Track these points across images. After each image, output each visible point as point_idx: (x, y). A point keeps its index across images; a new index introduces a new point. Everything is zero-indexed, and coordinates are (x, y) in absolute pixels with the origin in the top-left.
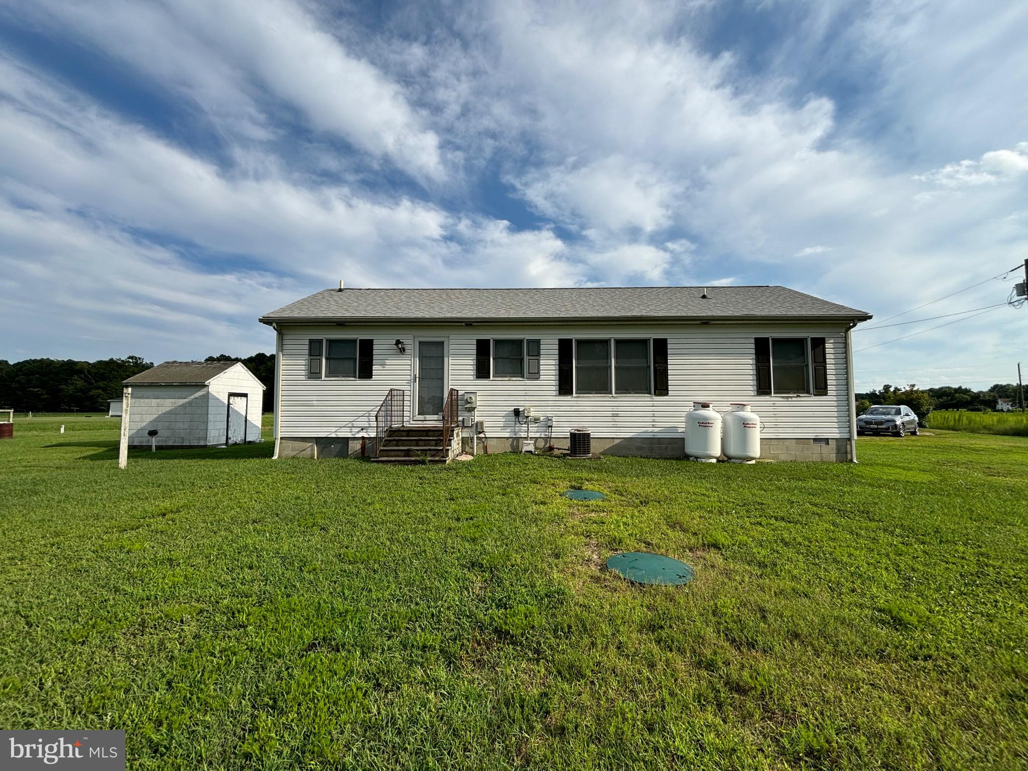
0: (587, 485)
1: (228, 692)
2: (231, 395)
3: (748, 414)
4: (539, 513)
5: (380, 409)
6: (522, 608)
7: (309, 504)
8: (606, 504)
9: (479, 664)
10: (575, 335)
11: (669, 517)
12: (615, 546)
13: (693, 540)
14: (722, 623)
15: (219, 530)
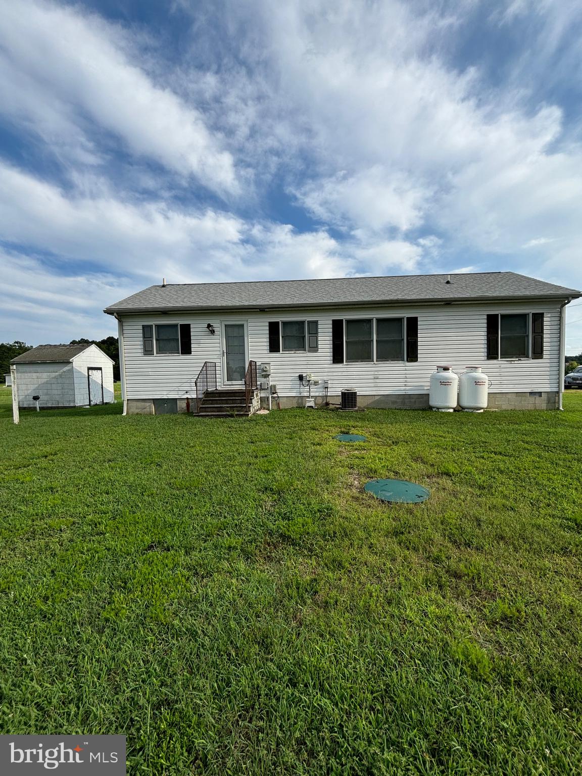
0: (353, 431)
1: (93, 578)
2: (89, 369)
3: (479, 374)
4: (316, 451)
5: (198, 377)
6: (300, 520)
7: (149, 447)
8: (366, 444)
9: (269, 559)
10: (345, 316)
11: (414, 453)
12: (372, 475)
13: (431, 470)
14: (447, 530)
15: (84, 467)
